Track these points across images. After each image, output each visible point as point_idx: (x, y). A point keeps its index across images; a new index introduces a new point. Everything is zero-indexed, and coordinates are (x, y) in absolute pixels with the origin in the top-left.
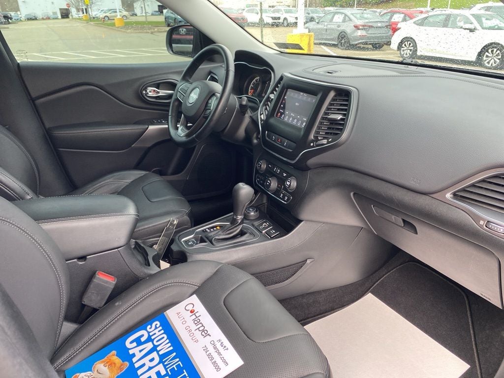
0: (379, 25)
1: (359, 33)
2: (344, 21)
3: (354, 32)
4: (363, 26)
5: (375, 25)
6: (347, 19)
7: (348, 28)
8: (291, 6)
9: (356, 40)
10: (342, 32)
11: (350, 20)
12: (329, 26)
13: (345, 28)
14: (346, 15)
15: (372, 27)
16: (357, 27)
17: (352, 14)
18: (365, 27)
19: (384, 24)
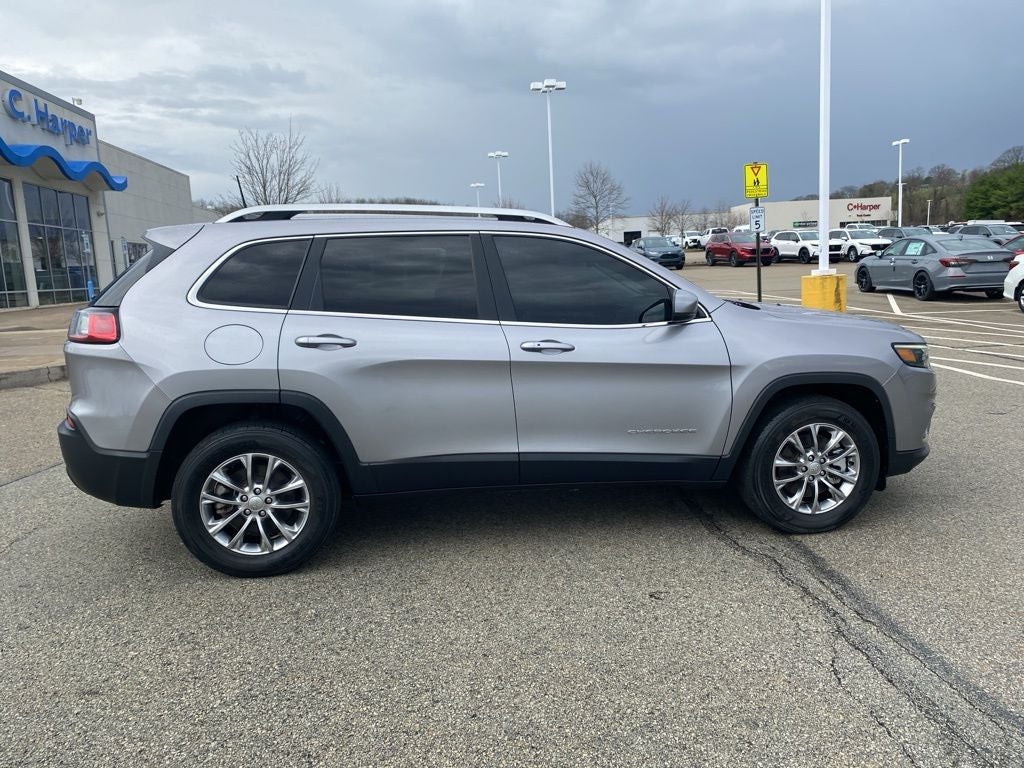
0: (990, 258)
1: (951, 272)
2: (924, 253)
3: (940, 271)
4: (956, 260)
5: (980, 258)
6: (928, 249)
7: (930, 264)
8: (889, 222)
9: (945, 284)
10: (920, 271)
11: (935, 251)
12: (899, 263)
13: (925, 266)
14: (927, 244)
15: (976, 262)
16: (946, 264)
17: (938, 242)
18: (961, 263)
19: (1001, 257)
